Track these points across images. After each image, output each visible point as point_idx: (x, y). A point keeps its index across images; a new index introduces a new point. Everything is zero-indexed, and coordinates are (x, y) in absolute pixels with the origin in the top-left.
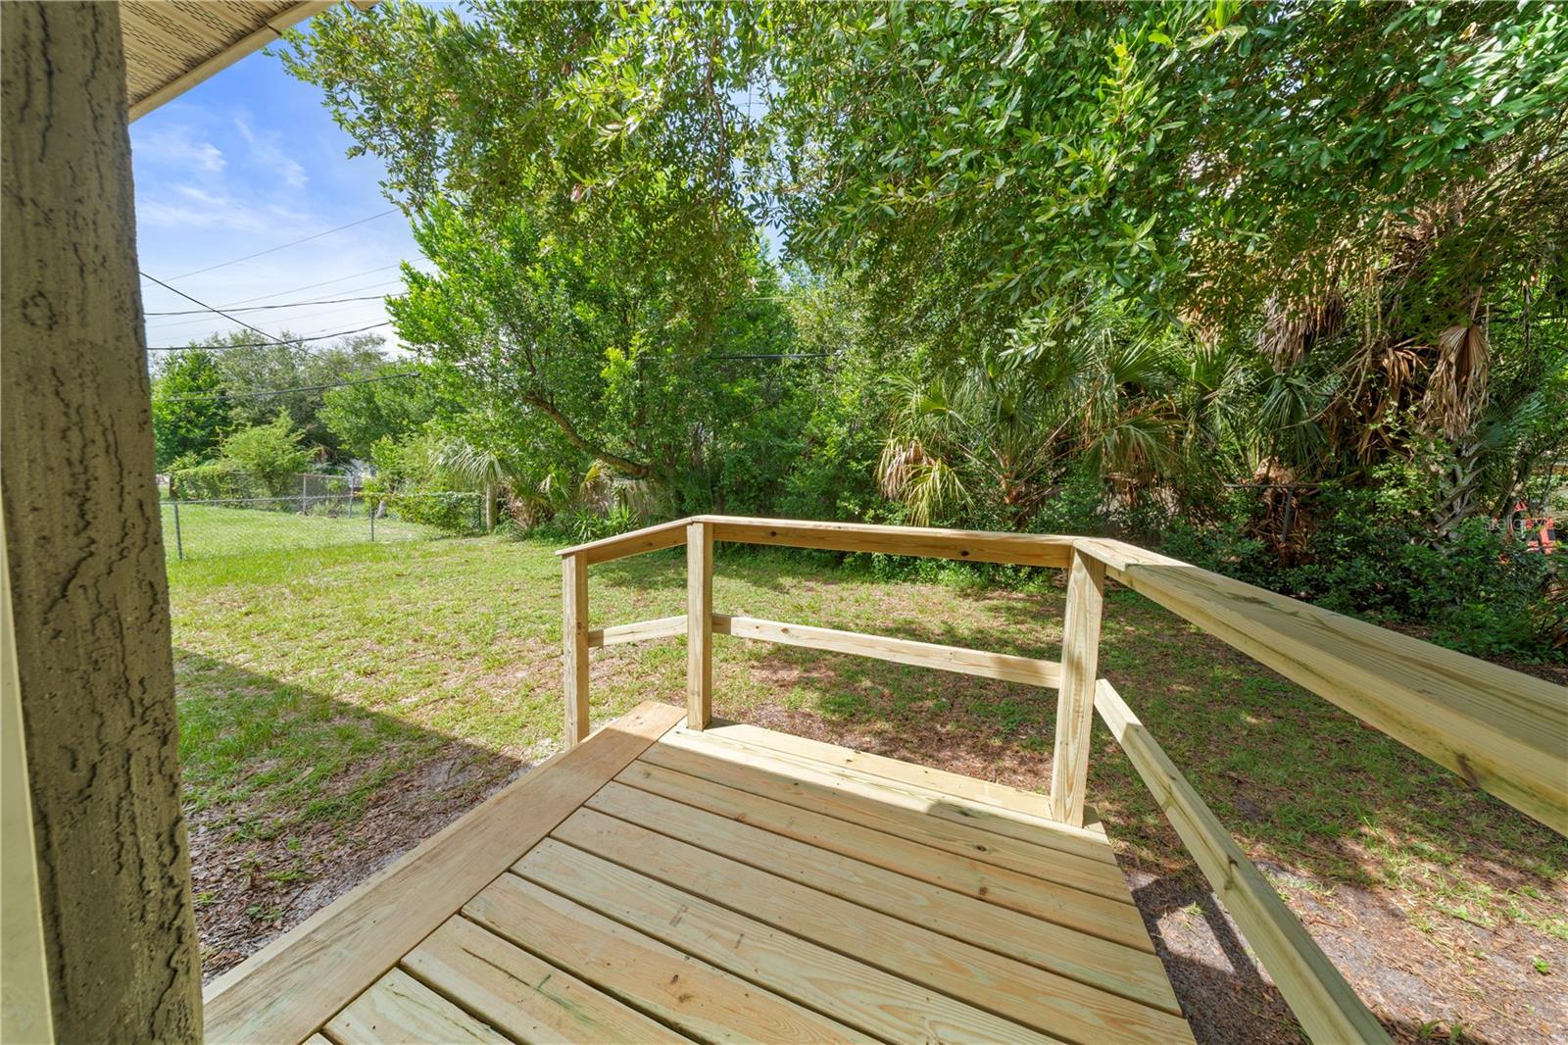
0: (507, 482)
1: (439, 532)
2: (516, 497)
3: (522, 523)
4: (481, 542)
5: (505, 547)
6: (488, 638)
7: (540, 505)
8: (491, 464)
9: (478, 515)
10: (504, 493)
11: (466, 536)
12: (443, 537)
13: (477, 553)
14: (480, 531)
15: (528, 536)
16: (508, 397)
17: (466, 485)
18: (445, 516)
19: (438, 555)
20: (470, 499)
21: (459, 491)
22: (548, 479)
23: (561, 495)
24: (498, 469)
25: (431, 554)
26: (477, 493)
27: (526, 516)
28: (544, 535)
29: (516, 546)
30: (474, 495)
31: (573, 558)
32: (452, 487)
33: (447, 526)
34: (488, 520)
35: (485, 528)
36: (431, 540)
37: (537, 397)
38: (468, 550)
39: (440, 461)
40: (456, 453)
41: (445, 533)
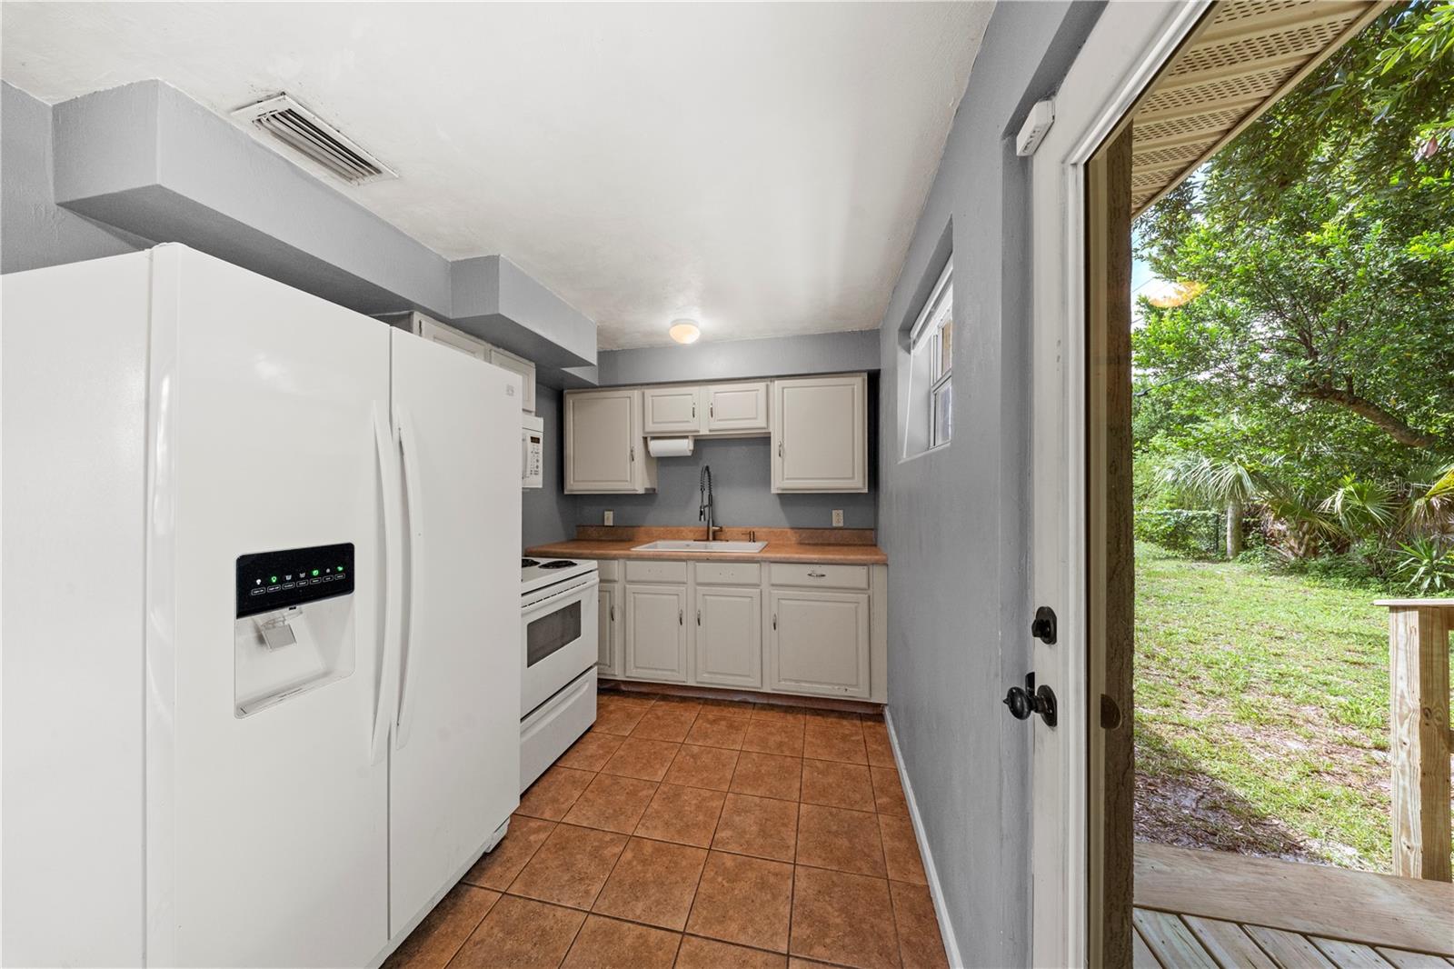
0: (1259, 497)
1: (1164, 552)
2: (1277, 518)
3: (1288, 550)
4: (1220, 569)
5: (1257, 580)
6: (1239, 683)
7: (1320, 529)
8: (1239, 479)
9: (1216, 536)
10: (1256, 511)
11: (1199, 559)
12: (1168, 557)
13: (1213, 581)
14: (1214, 553)
15: (1300, 570)
16: (1269, 395)
17: (1199, 502)
18: (1171, 535)
19: (1164, 576)
20: (1205, 518)
21: (1190, 508)
22: (1340, 494)
23: (1366, 517)
24: (1248, 483)
25: (1158, 574)
26: (1214, 511)
27: (1293, 543)
28: (1326, 571)
29: (1275, 581)
30: (1210, 514)
31: (1414, 617)
32: (1181, 505)
33: (1174, 546)
34: (1229, 544)
35: (1225, 552)
36: (1155, 559)
37: (1320, 389)
38: (1203, 576)
39: (1169, 477)
40: (1188, 468)
41: (1170, 553)
